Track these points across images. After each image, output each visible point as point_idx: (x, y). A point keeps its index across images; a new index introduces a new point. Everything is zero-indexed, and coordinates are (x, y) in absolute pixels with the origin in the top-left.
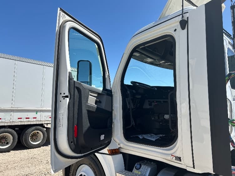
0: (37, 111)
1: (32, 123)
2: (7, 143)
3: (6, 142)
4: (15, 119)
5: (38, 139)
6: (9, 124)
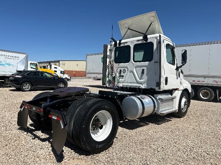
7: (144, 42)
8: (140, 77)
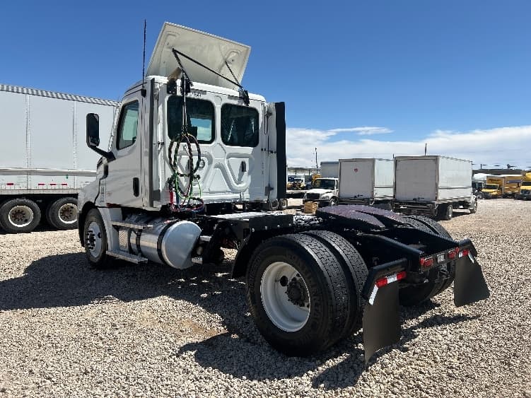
0: (67, 174)
1: (61, 192)
2: (26, 221)
3: (24, 219)
4: (36, 185)
5: (73, 217)
6: (26, 192)
7: (244, 105)
8: (237, 177)
